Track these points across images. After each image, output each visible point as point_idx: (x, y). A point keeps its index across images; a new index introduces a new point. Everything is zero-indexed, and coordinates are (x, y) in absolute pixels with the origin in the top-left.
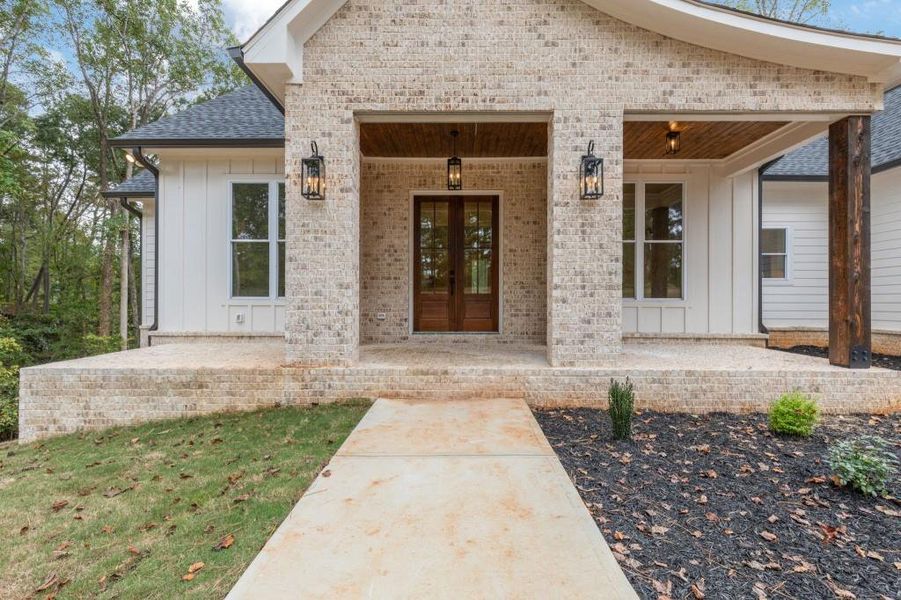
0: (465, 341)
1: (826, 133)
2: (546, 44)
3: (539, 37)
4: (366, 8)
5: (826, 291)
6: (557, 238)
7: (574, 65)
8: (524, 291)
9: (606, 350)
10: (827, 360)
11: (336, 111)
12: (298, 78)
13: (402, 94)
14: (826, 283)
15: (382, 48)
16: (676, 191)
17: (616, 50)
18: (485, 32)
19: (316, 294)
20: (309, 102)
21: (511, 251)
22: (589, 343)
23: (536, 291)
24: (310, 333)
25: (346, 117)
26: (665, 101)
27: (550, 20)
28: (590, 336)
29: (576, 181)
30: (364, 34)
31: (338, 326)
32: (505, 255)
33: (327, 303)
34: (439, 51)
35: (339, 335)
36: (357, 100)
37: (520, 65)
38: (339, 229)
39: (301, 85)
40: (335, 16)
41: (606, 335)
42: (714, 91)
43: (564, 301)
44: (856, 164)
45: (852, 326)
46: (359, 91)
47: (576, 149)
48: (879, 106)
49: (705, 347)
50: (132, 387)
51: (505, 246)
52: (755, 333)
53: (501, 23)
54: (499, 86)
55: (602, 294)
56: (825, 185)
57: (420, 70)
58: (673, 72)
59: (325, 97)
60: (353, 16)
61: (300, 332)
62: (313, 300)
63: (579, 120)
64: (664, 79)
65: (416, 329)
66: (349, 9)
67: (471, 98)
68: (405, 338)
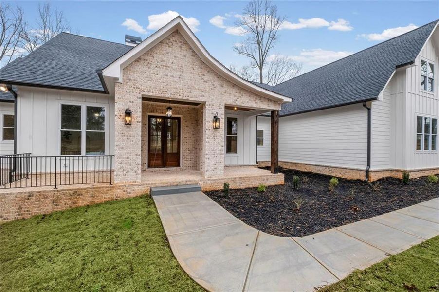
0: (168, 170)
1: (270, 112)
2: (204, 82)
3: (202, 79)
4: (147, 60)
5: (270, 154)
6: (207, 140)
7: (212, 89)
8: (189, 152)
9: (220, 172)
10: (270, 171)
11: (135, 94)
12: (121, 81)
13: (159, 91)
14: (270, 152)
15: (152, 75)
16: (235, 120)
17: (223, 86)
18: (186, 75)
19: (127, 158)
20: (125, 89)
21: (185, 138)
22: (215, 171)
23: (193, 152)
24: (125, 172)
25: (139, 97)
26: (235, 102)
27: (205, 75)
28: (216, 169)
29: (212, 123)
30: (146, 69)
31: (135, 169)
32: (183, 139)
33: (132, 161)
34: (172, 79)
35: (136, 172)
36: (143, 91)
37: (196, 87)
38: (136, 135)
39: (121, 83)
40: (135, 61)
41: (220, 168)
42: (246, 101)
43: (209, 159)
44: (276, 123)
45: (275, 163)
46: (144, 88)
47: (212, 114)
48: (280, 109)
49: (242, 169)
50: (45, 198)
51: (183, 136)
52: (255, 163)
53: (191, 73)
54: (190, 93)
55: (219, 156)
56: (270, 118)
57: (165, 84)
58: (237, 95)
59: (131, 89)
60: (142, 62)
61: (121, 172)
62: (126, 160)
63: (213, 105)
64: (235, 96)
65: (149, 167)
66: (140, 59)
67: (182, 95)
68: (145, 170)
